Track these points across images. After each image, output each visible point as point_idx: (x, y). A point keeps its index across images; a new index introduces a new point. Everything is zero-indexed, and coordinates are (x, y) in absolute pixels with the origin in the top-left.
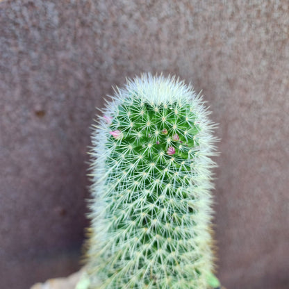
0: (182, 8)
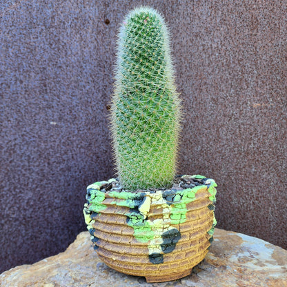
0: (183, 60)
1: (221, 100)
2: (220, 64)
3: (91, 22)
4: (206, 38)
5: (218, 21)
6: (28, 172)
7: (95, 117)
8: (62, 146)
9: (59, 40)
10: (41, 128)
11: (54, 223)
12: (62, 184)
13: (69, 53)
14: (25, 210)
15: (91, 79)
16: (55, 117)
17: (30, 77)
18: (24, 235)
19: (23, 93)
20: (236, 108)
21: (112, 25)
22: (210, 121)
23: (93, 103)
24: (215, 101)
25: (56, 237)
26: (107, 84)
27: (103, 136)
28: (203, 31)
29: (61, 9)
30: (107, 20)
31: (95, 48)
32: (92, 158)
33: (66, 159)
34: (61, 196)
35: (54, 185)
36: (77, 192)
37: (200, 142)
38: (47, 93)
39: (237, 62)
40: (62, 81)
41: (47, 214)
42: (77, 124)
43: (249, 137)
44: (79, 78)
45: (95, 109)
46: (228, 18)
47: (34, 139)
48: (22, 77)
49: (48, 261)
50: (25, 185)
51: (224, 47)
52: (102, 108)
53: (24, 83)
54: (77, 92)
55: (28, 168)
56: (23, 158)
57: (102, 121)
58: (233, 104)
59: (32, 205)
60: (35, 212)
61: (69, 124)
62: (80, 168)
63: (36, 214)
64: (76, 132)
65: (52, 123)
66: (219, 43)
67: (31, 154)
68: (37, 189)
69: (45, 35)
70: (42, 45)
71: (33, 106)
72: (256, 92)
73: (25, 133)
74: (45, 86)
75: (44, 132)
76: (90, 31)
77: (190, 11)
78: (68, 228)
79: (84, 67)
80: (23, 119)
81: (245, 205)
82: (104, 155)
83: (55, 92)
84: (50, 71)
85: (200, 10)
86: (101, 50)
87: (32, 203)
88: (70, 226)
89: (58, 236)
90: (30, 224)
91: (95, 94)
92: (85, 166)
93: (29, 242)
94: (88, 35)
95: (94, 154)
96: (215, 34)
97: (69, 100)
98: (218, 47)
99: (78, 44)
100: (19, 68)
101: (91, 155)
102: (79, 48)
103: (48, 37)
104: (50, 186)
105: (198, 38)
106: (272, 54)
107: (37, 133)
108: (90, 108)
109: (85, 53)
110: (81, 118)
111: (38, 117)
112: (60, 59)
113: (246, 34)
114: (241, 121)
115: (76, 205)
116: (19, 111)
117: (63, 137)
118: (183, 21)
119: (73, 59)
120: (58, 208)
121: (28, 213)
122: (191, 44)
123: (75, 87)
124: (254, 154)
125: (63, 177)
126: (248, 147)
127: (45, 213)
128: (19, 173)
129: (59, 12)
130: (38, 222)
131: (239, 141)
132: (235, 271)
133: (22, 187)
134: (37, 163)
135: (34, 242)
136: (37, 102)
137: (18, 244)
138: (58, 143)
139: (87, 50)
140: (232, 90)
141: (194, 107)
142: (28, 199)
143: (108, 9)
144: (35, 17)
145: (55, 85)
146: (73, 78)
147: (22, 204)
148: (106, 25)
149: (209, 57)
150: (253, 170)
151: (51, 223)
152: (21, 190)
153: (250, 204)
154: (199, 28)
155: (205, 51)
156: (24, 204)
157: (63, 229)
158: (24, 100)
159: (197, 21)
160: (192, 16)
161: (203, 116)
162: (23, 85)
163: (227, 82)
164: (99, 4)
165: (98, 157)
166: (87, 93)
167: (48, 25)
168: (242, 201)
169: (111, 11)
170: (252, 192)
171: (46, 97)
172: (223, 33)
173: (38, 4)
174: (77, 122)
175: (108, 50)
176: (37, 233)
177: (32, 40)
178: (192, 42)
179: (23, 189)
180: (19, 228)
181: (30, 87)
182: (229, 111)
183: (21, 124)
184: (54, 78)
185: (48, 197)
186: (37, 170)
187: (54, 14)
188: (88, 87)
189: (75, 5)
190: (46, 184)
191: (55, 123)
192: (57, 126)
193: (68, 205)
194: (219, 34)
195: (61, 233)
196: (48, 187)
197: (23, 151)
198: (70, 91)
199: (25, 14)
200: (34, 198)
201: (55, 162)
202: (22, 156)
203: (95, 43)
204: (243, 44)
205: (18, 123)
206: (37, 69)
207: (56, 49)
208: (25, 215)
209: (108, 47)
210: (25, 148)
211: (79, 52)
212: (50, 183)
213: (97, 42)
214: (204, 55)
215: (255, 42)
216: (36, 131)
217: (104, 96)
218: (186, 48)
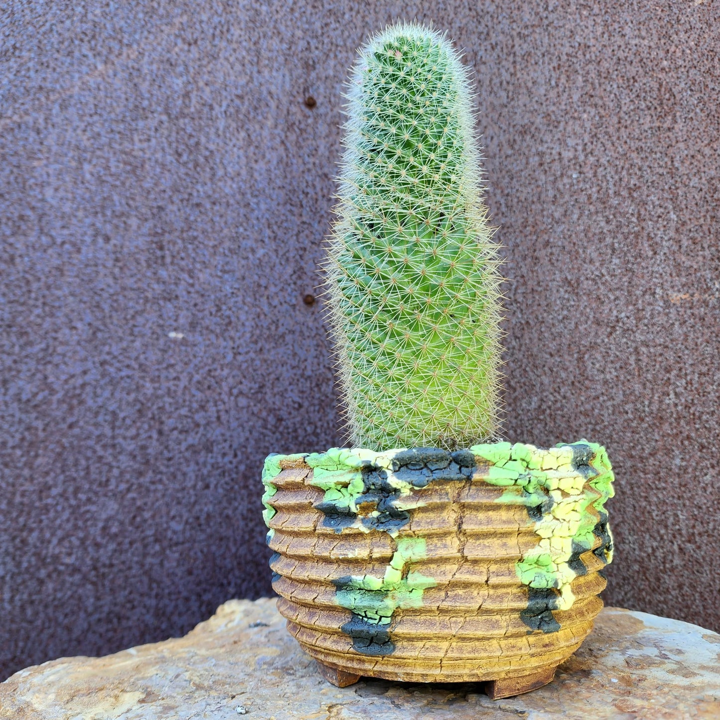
1: (587, 285)
2: (583, 198)
3: (273, 104)
4: (548, 137)
5: (576, 97)
6: (110, 451)
7: (276, 323)
8: (194, 391)
9: (198, 144)
10: (146, 346)
11: (167, 581)
12: (189, 484)
13: (220, 173)
14: (97, 546)
15: (268, 232)
16: (182, 321)
17: (127, 227)
18: (90, 609)
19: (110, 264)
20: (627, 304)
21: (322, 110)
22: (560, 335)
23: (272, 289)
24: (573, 286)
25: (169, 619)
26: (307, 244)
27: (293, 368)
28: (538, 120)
29: (206, 77)
30: (311, 98)
31: (280, 161)
32: (265, 420)
33: (203, 422)
34: (186, 515)
35: (171, 486)
36: (225, 504)
37: (537, 389)
38: (163, 264)
39: (625, 193)
40: (201, 237)
41: (149, 560)
42: (232, 338)
43: (662, 375)
44: (241, 230)
45: (275, 302)
46: (599, 92)
47: (130, 372)
48: (108, 227)
49: (138, 651)
50: (100, 485)
51: (592, 159)
52: (294, 301)
53: (113, 242)
54: (236, 263)
55: (110, 442)
56: (100, 418)
57: (292, 332)
58: (618, 293)
59: (116, 535)
60: (121, 552)
61: (212, 337)
62: (235, 446)
63: (123, 557)
64: (230, 357)
65: (172, 335)
66: (580, 148)
67: (119, 407)
68: (130, 495)
69: (166, 132)
70: (159, 155)
71: (131, 294)
72: (678, 265)
73: (108, 358)
74: (161, 248)
75: (153, 356)
76: (270, 123)
77: (506, 76)
78: (199, 596)
79: (253, 205)
80: (105, 325)
81: (659, 554)
82: (294, 413)
83: (183, 263)
84: (174, 213)
85: (532, 74)
86: (295, 167)
87: (114, 530)
88: (205, 591)
89: (175, 618)
90: (107, 583)
91: (278, 268)
92: (247, 439)
93: (102, 629)
94: (265, 133)
95: (271, 411)
96: (569, 129)
97: (216, 282)
98: (576, 158)
99: (241, 152)
100: (103, 207)
101: (264, 414)
102: (243, 161)
103: (173, 139)
104: (160, 487)
105: (528, 137)
106: (713, 173)
107: (137, 359)
108: (264, 300)
109: (256, 175)
110: (243, 325)
111: (140, 320)
112: (199, 187)
113: (646, 127)
114: (639, 337)
115: (221, 539)
116: (98, 306)
117: (197, 369)
118: (491, 98)
119: (229, 188)
120: (177, 544)
121: (104, 555)
122: (510, 152)
123: (230, 250)
124: (678, 419)
125: (193, 466)
126: (661, 402)
127: (145, 555)
128: (89, 453)
129: (201, 84)
130: (127, 577)
131: (638, 387)
132: (615, 680)
133: (95, 487)
134: (133, 431)
135: (115, 631)
136: (140, 284)
137: (77, 632)
138: (184, 382)
139: (261, 166)
140: (616, 261)
141: (520, 300)
142: (107, 520)
143: (313, 75)
144: (147, 95)
145: (185, 247)
146: (226, 231)
147: (92, 531)
148: (307, 111)
149: (555, 182)
150: (678, 461)
151: (159, 583)
152: (91, 495)
153: (673, 553)
154: (528, 115)
155: (546, 167)
156: (95, 532)
157: (187, 599)
158: (110, 281)
159: (523, 99)
160: (511, 88)
161: (543, 322)
162: (109, 247)
163: (600, 241)
164: (291, 66)
165: (280, 420)
166: (260, 266)
167: (174, 112)
168: (650, 543)
169: (318, 78)
170: (677, 521)
171: (163, 273)
172: (588, 125)
173: (155, 67)
174: (232, 333)
175: (310, 166)
176: (123, 606)
177: (138, 145)
178: (512, 147)
179: (96, 493)
180: (80, 591)
181: (125, 250)
182: (609, 311)
183: (99, 335)
184: (182, 231)
185: (153, 517)
186: (131, 446)
187: (189, 88)
188: (260, 252)
189: (238, 67)
190: (153, 483)
191: (180, 336)
192: (184, 342)
193: (202, 536)
194: (578, 129)
195: (182, 608)
196: (155, 491)
197: (100, 401)
198: (218, 260)
199: (124, 88)
200: (120, 517)
201: (175, 429)
202: (97, 414)
203: (281, 150)
204: (639, 150)
205: (94, 333)
206: (144, 210)
207: (191, 165)
208: (97, 560)
209: (312, 160)
210: (107, 394)
211: (244, 172)
212: (161, 481)
213: (286, 149)
214: (543, 177)
215: (670, 146)
216: (134, 354)
217: (300, 272)
218: (497, 161)
